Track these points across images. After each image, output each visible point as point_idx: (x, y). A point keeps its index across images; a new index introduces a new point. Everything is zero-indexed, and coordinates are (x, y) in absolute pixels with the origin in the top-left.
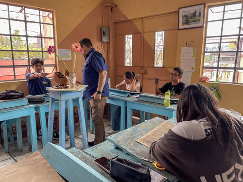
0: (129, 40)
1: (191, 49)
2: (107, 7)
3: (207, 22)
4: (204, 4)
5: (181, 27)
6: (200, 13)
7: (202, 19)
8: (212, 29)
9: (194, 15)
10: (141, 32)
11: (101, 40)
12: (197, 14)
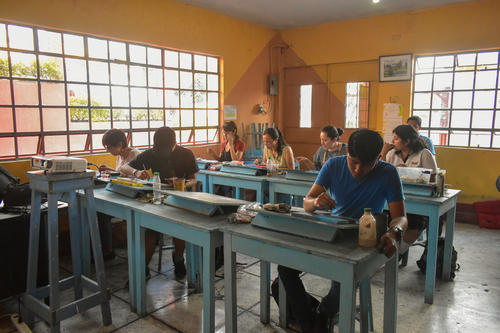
0: (306, 92)
1: (396, 106)
2: (277, 47)
3: (415, 74)
4: (412, 54)
5: (383, 79)
6: (406, 64)
7: (408, 71)
8: (421, 83)
9: (399, 65)
10: (325, 81)
11: (268, 92)
12: (403, 65)
